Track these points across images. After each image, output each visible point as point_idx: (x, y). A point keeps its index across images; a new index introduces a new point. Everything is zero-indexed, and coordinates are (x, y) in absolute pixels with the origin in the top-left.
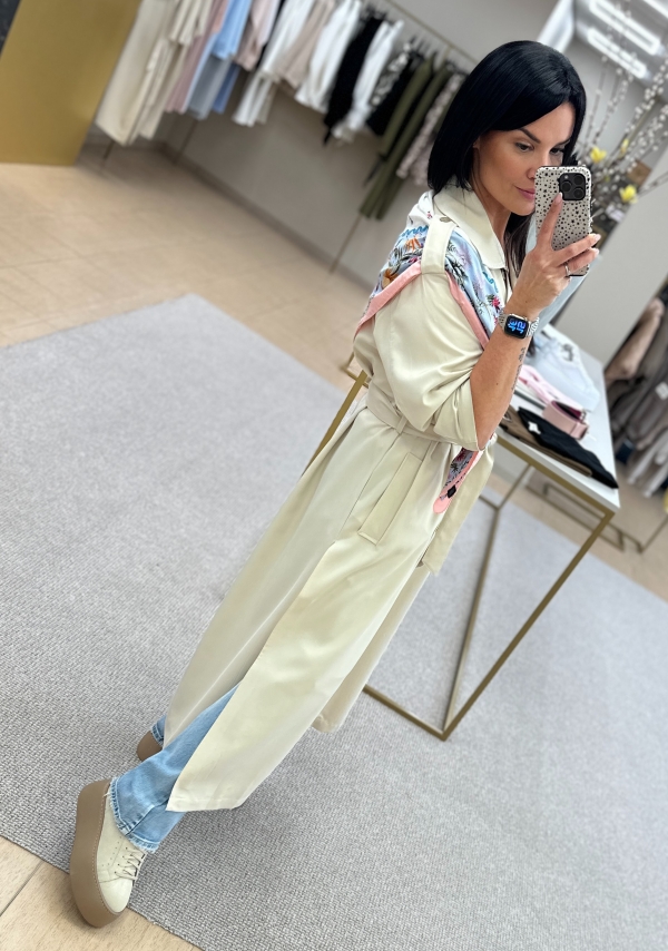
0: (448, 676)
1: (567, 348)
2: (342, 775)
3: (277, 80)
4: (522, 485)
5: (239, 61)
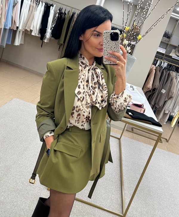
0: (120, 196)
3: (24, 30)
4: (125, 130)
5: (12, 28)
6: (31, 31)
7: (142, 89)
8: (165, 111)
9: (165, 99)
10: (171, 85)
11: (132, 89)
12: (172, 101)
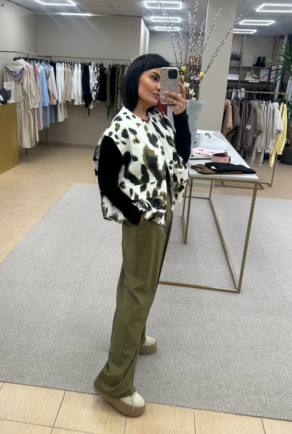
1: (206, 134)
2: (210, 323)
3: (65, 103)
4: (213, 186)
5: (51, 104)
6: (73, 101)
7: (221, 132)
8: (256, 150)
9: (253, 135)
10: (255, 118)
11: (208, 136)
12: (262, 136)
